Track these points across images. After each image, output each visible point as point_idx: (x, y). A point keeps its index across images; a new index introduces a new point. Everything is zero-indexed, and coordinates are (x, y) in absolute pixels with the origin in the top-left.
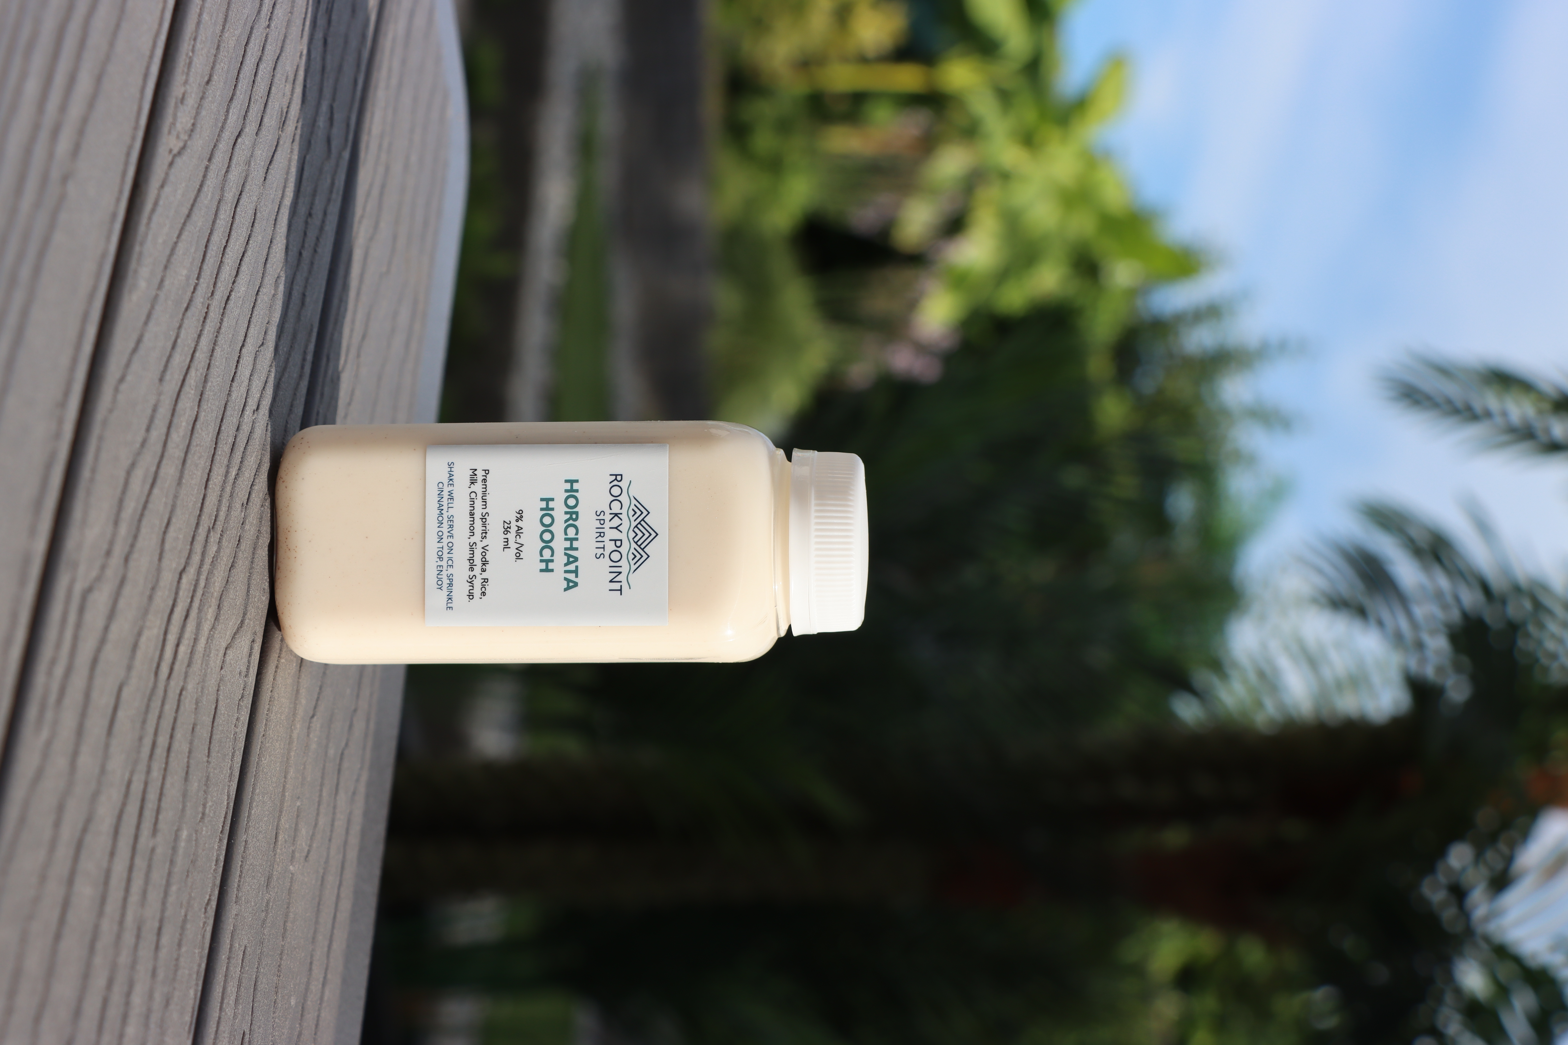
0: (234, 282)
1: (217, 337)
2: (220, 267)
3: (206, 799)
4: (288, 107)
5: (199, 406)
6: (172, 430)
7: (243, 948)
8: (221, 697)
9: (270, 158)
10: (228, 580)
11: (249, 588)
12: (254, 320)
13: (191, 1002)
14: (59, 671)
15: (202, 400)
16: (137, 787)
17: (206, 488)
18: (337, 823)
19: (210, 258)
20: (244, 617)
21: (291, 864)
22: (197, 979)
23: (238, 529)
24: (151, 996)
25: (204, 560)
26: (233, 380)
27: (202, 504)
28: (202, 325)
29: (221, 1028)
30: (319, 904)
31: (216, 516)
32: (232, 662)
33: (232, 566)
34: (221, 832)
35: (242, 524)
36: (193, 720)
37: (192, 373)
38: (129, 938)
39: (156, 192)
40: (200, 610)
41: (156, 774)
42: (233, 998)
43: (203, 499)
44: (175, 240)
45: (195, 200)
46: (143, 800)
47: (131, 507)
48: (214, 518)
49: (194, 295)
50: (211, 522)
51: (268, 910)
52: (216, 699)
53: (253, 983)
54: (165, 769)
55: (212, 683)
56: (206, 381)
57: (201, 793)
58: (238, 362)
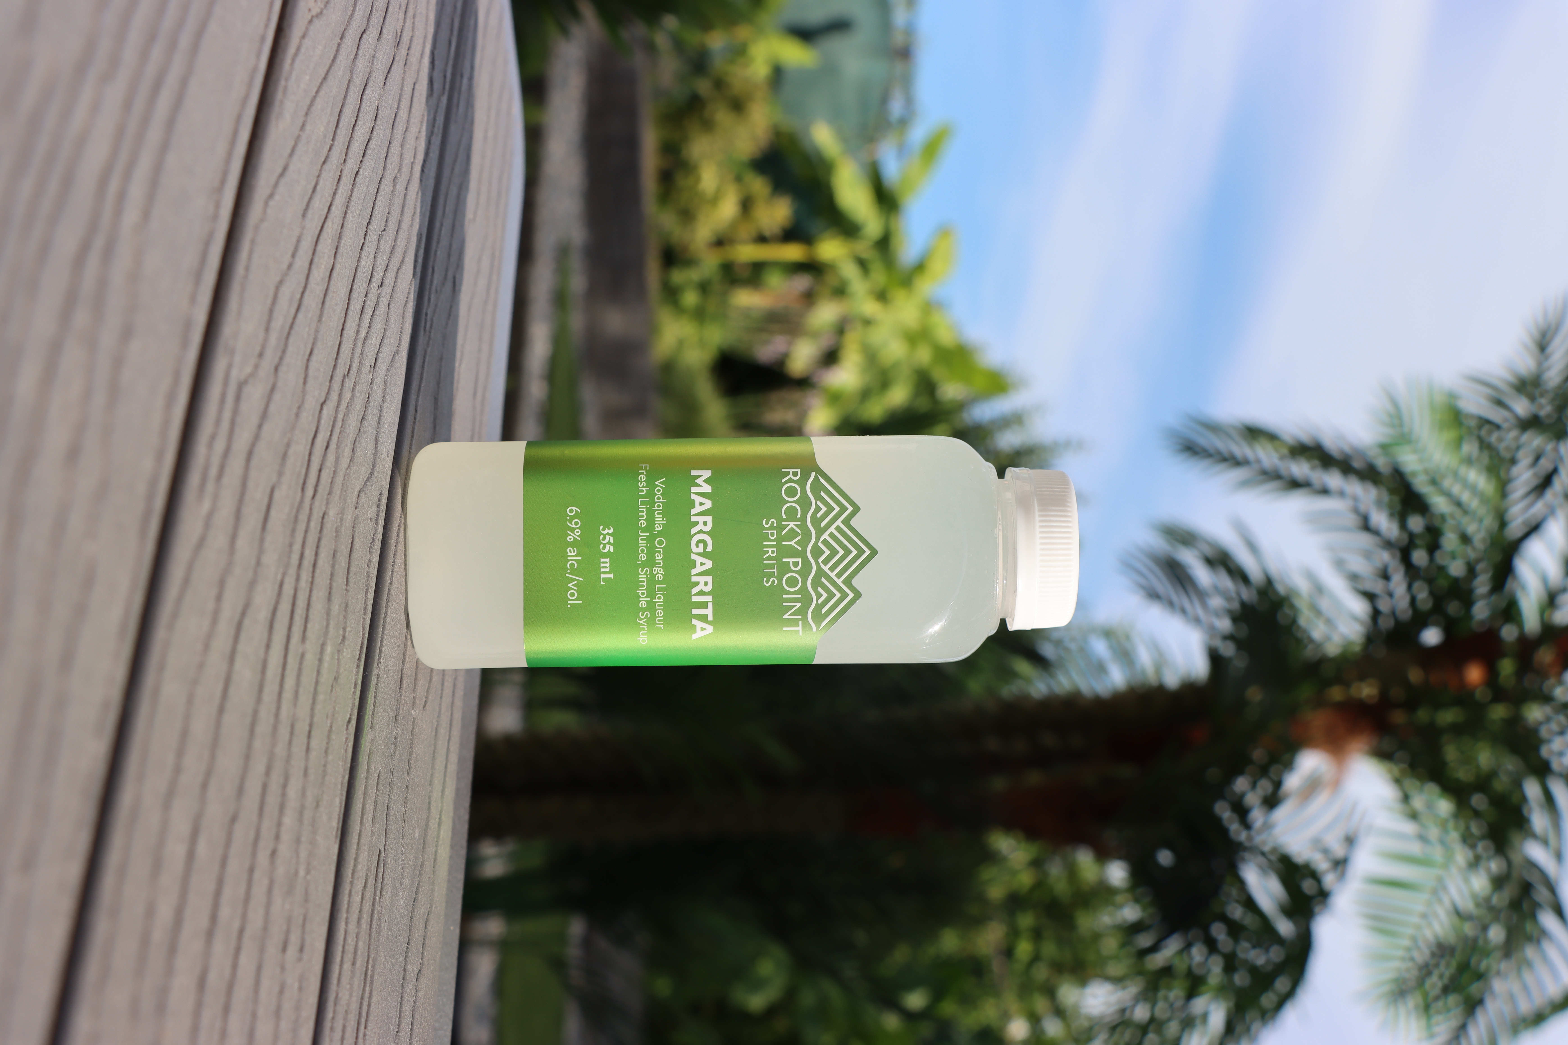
0: (361, 161)
1: (348, 202)
2: (350, 140)
3: (346, 623)
4: (401, 32)
5: (335, 257)
6: (314, 267)
7: (377, 772)
8: (356, 533)
9: (388, 68)
10: (360, 429)
11: (376, 444)
12: (378, 203)
13: (337, 809)
14: (220, 446)
15: (338, 253)
16: (288, 589)
17: (341, 335)
18: (446, 684)
19: (343, 127)
20: (373, 469)
21: (413, 709)
22: (341, 790)
23: (367, 387)
24: (303, 794)
25: (341, 401)
26: (362, 249)
27: (339, 349)
28: (336, 185)
29: (362, 841)
30: (434, 752)
31: (350, 366)
32: (365, 506)
33: (363, 418)
34: (358, 659)
35: (371, 384)
36: (333, 546)
37: (329, 223)
38: (284, 732)
39: (298, 40)
40: (338, 447)
41: (304, 584)
42: (371, 815)
43: (339, 345)
44: (313, 94)
45: (330, 67)
46: (294, 604)
47: (279, 322)
48: (348, 367)
49: (330, 153)
50: (346, 370)
51: (396, 744)
52: (352, 535)
53: (386, 807)
54: (312, 583)
55: (349, 517)
56: (340, 237)
57: (341, 618)
58: (365, 235)
